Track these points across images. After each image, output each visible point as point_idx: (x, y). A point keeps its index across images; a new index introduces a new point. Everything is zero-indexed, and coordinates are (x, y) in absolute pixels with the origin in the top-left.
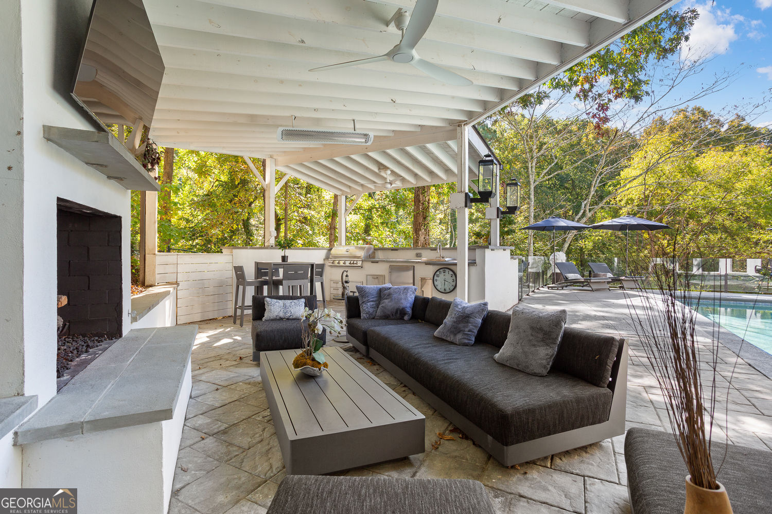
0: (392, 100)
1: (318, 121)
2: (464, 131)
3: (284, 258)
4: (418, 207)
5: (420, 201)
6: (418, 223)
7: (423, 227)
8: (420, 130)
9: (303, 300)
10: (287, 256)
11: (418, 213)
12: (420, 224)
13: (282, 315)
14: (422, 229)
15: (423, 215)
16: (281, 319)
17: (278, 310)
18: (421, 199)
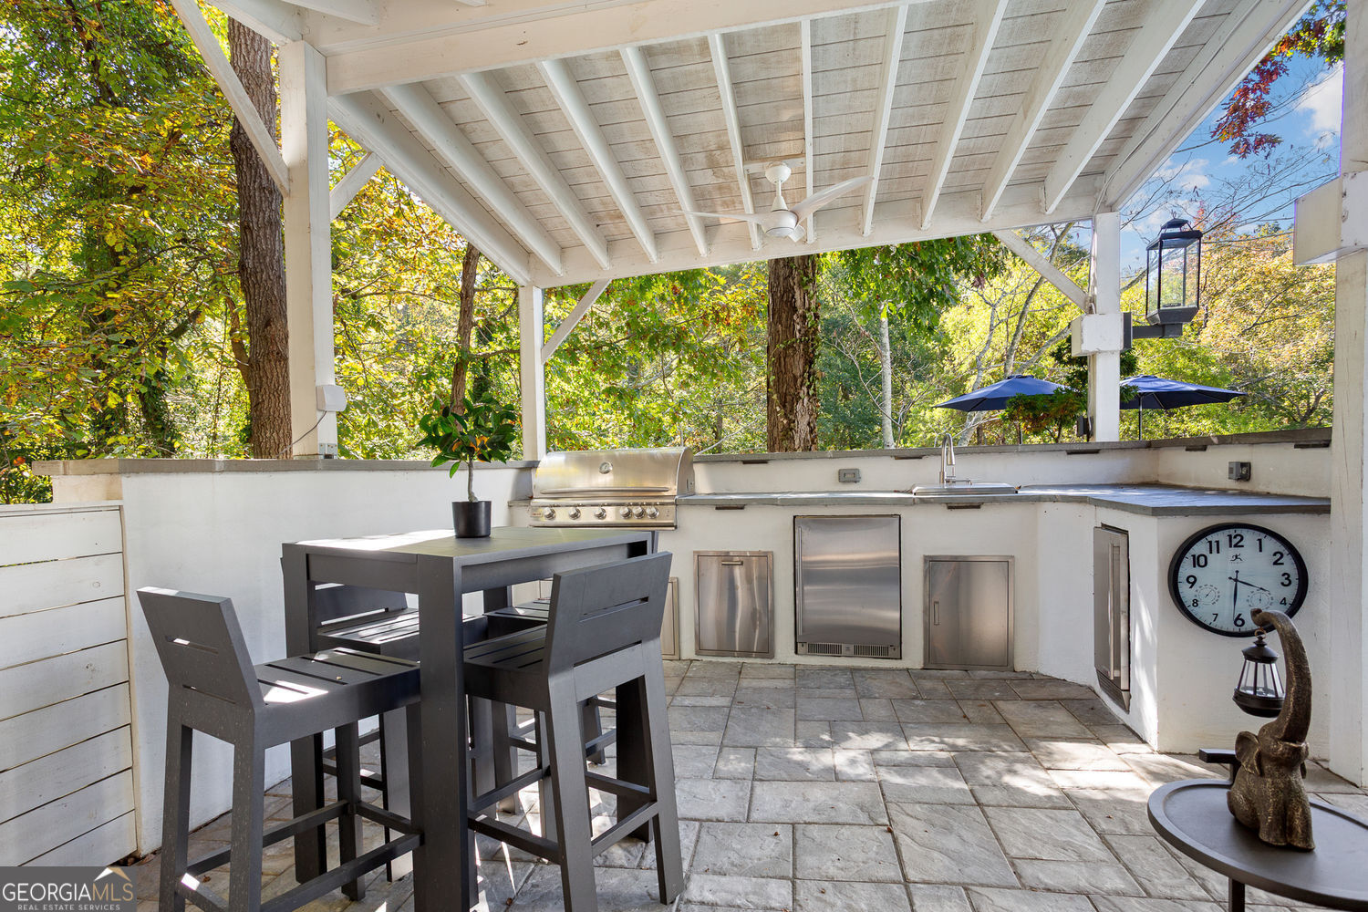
3: (471, 518)
4: (790, 328)
5: (795, 310)
6: (789, 377)
7: (805, 389)
11: (791, 346)
12: (795, 379)
14: (801, 395)
15: (806, 352)
18: (799, 303)
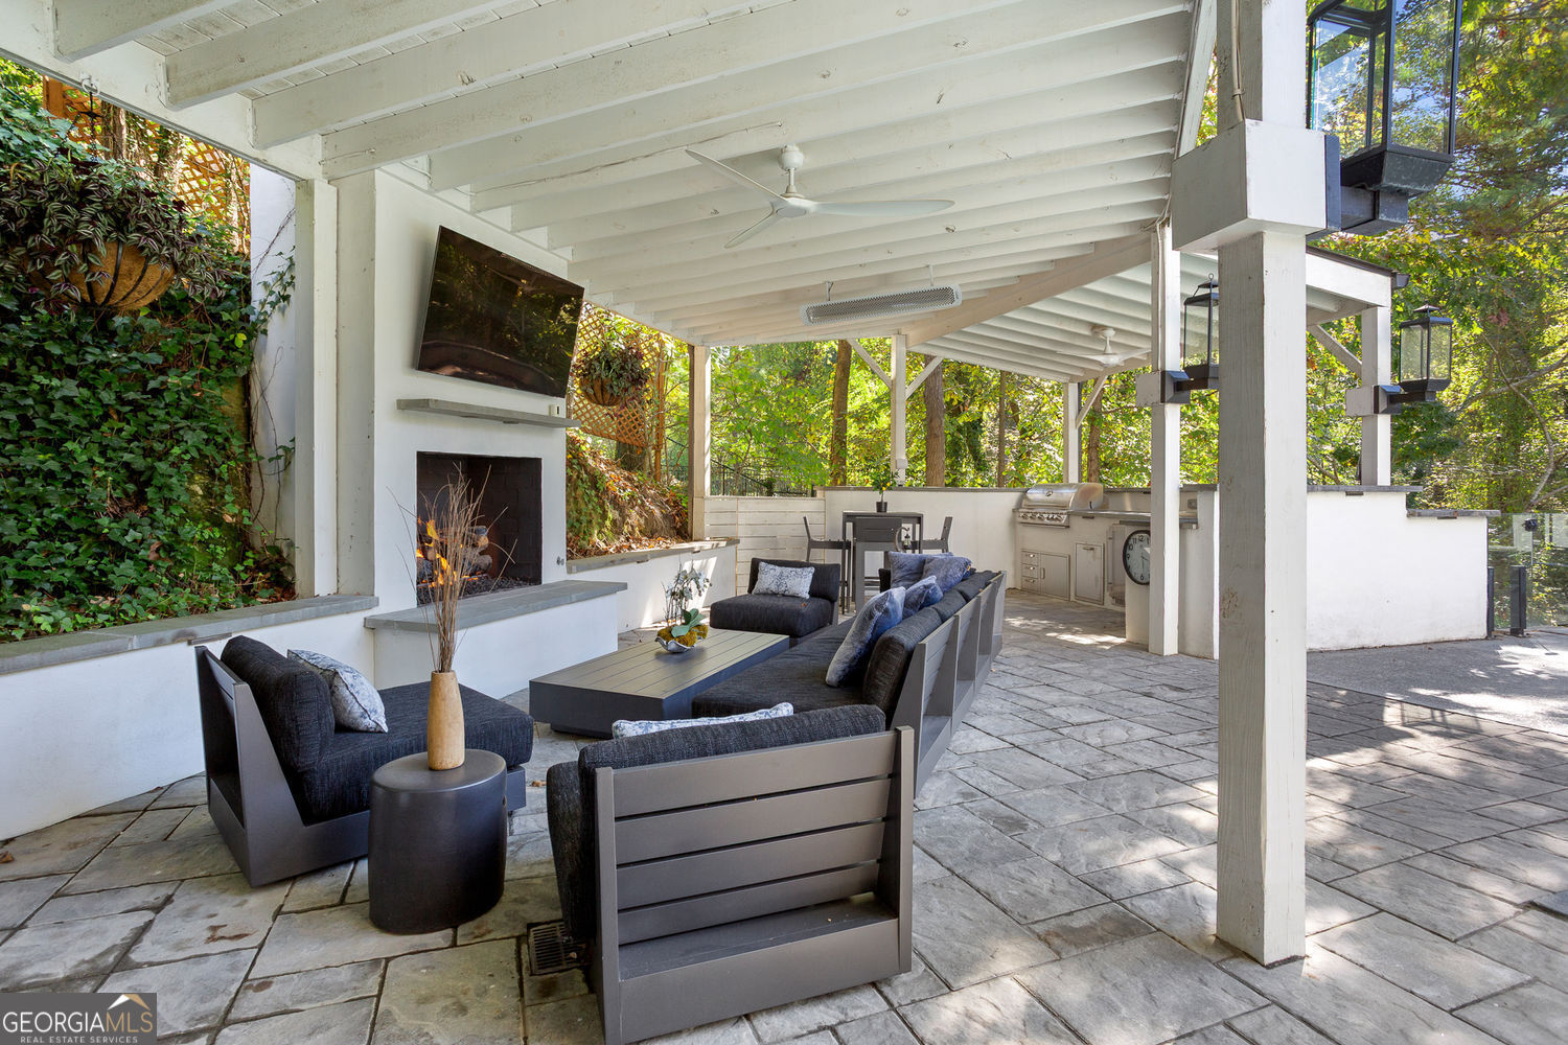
0: (947, 229)
1: (885, 279)
2: (1163, 240)
3: (881, 506)
8: (1093, 251)
9: (813, 570)
10: (886, 503)
13: (773, 588)
16: (774, 594)
17: (770, 581)
